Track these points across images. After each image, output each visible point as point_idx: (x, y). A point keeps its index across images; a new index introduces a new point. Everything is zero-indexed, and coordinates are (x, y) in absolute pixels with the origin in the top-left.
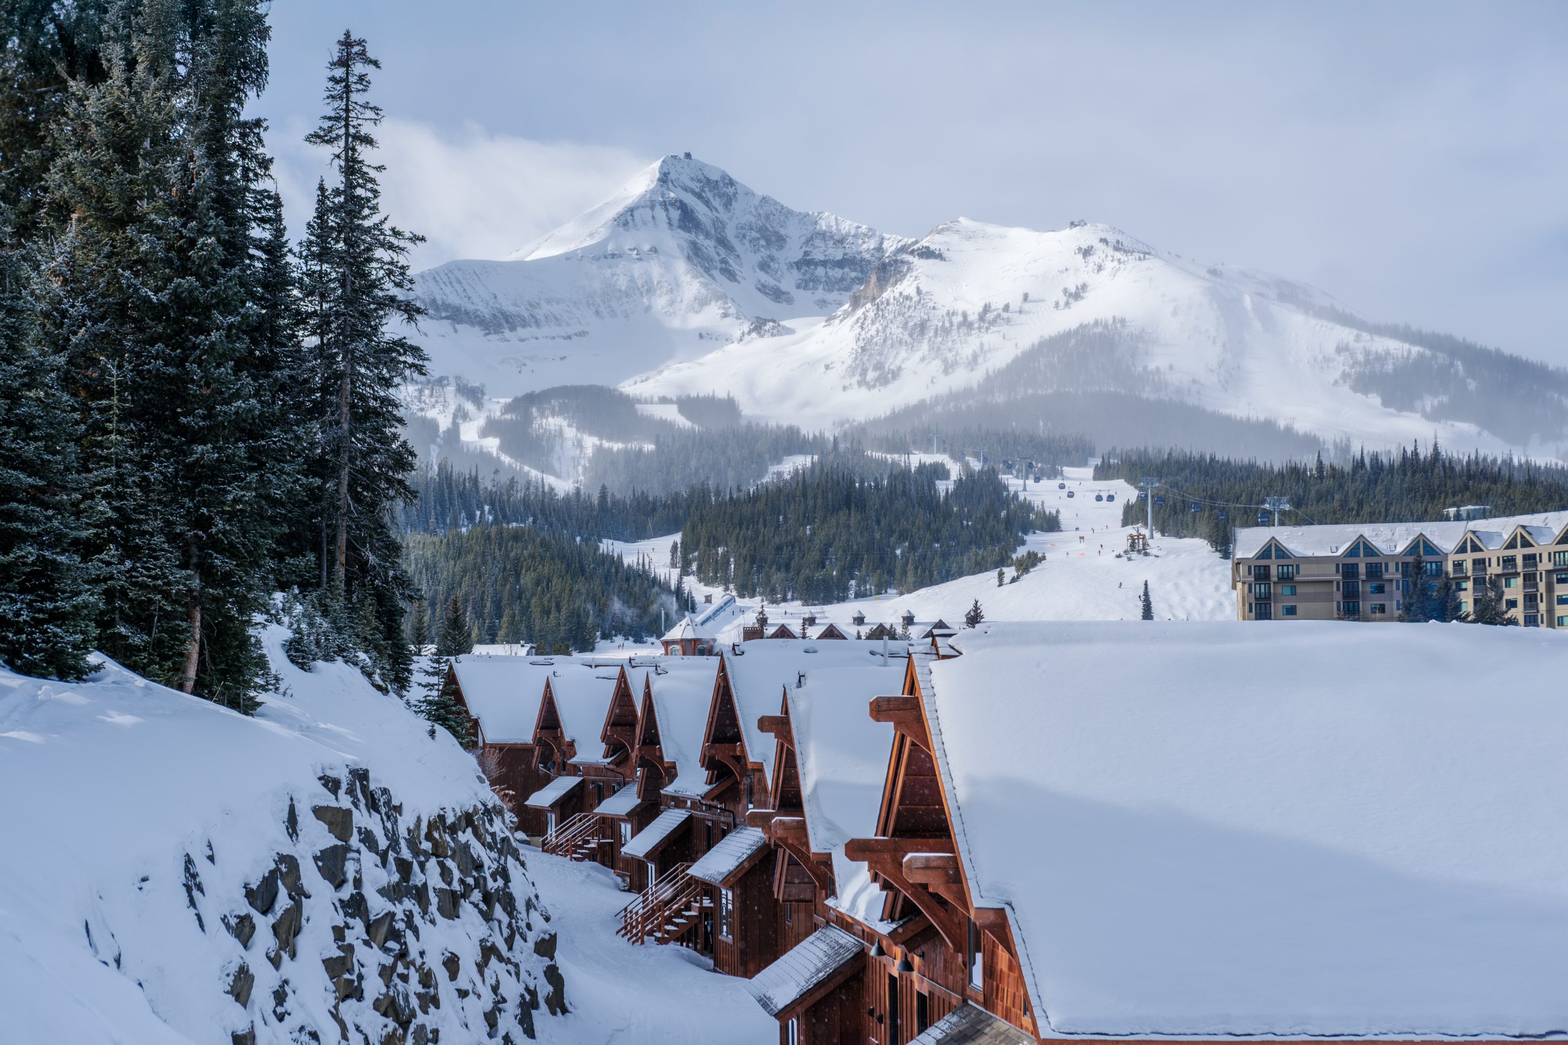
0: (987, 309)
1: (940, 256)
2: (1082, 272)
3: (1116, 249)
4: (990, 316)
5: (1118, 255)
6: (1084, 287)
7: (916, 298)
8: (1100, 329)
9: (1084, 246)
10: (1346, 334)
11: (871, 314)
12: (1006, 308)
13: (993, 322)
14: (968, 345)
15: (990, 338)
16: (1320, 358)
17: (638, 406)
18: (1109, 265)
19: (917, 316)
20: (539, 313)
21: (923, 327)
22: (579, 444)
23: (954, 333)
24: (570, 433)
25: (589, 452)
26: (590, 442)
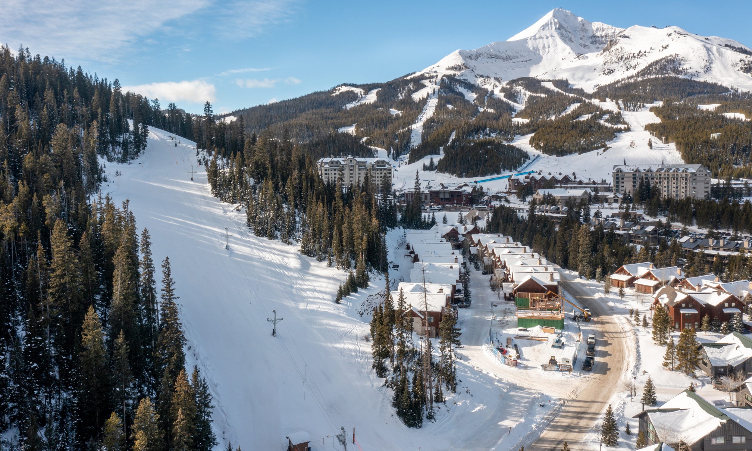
0: (640, 52)
1: (628, 37)
2: (667, 41)
3: (678, 34)
4: (641, 54)
5: (679, 35)
6: (668, 45)
7: (620, 49)
8: (671, 58)
9: (669, 33)
10: (743, 56)
11: (608, 54)
12: (645, 52)
13: (641, 56)
14: (633, 62)
15: (640, 60)
16: (735, 63)
17: (542, 83)
18: (675, 39)
19: (620, 55)
20: (518, 55)
21: (622, 58)
22: (525, 94)
23: (630, 59)
24: (523, 91)
25: (527, 96)
26: (528, 93)
